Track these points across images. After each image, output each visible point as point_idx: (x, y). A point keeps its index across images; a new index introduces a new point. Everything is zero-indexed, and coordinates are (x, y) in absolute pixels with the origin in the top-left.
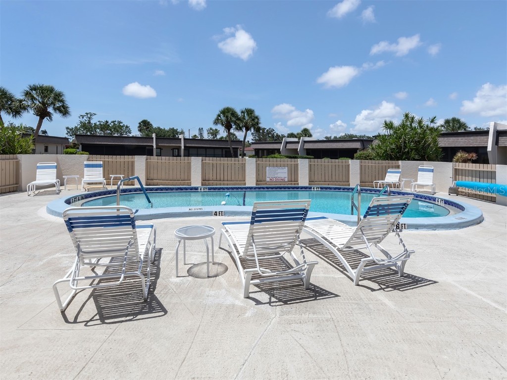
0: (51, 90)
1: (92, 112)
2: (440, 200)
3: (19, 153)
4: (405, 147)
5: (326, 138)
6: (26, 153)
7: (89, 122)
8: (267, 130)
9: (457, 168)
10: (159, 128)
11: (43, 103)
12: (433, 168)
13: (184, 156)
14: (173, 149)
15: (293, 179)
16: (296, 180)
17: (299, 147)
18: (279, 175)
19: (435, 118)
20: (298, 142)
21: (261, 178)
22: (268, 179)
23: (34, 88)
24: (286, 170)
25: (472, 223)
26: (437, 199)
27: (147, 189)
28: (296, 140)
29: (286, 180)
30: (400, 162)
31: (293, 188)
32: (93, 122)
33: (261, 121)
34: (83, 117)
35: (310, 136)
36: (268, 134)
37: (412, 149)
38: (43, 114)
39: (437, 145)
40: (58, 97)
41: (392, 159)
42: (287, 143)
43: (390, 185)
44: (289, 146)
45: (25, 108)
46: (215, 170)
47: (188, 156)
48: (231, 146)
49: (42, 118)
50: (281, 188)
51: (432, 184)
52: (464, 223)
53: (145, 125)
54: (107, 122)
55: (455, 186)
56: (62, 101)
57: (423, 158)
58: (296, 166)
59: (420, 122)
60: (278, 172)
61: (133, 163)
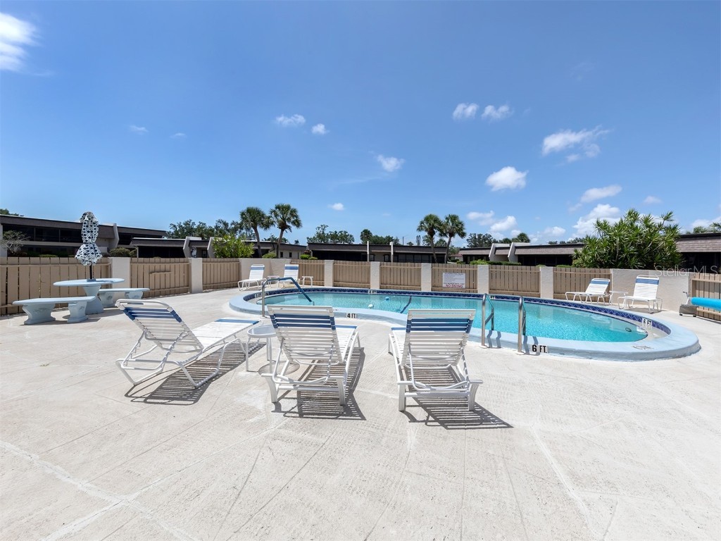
0: (288, 207)
1: (326, 225)
2: (646, 320)
3: (242, 257)
4: (622, 251)
5: (550, 243)
6: (246, 257)
7: (323, 233)
8: (484, 236)
9: (697, 279)
10: (377, 236)
11: (284, 219)
12: (658, 279)
13: (394, 261)
14: (385, 254)
15: (471, 286)
16: (475, 287)
17: (509, 253)
18: (456, 282)
19: (670, 214)
20: (509, 248)
21: (437, 284)
22: (444, 285)
23: (278, 207)
24: (463, 276)
25: (661, 356)
26: (643, 319)
27: (305, 290)
28: (507, 245)
29: (464, 286)
30: (612, 271)
31: (469, 295)
32: (326, 232)
33: (465, 227)
34: (319, 228)
35: (528, 241)
36: (485, 240)
37: (632, 255)
38: (283, 227)
39: (674, 249)
40: (293, 213)
41: (602, 266)
42: (497, 249)
43: (595, 299)
44: (499, 252)
45: (272, 224)
46: (392, 274)
47: (398, 262)
48: (434, 251)
49: (282, 231)
50: (455, 295)
51: (655, 299)
52: (648, 353)
53: (366, 234)
54: (336, 232)
55: (691, 304)
56: (297, 217)
57: (649, 266)
58: (475, 273)
59: (646, 221)
60: (455, 278)
61: (323, 266)
